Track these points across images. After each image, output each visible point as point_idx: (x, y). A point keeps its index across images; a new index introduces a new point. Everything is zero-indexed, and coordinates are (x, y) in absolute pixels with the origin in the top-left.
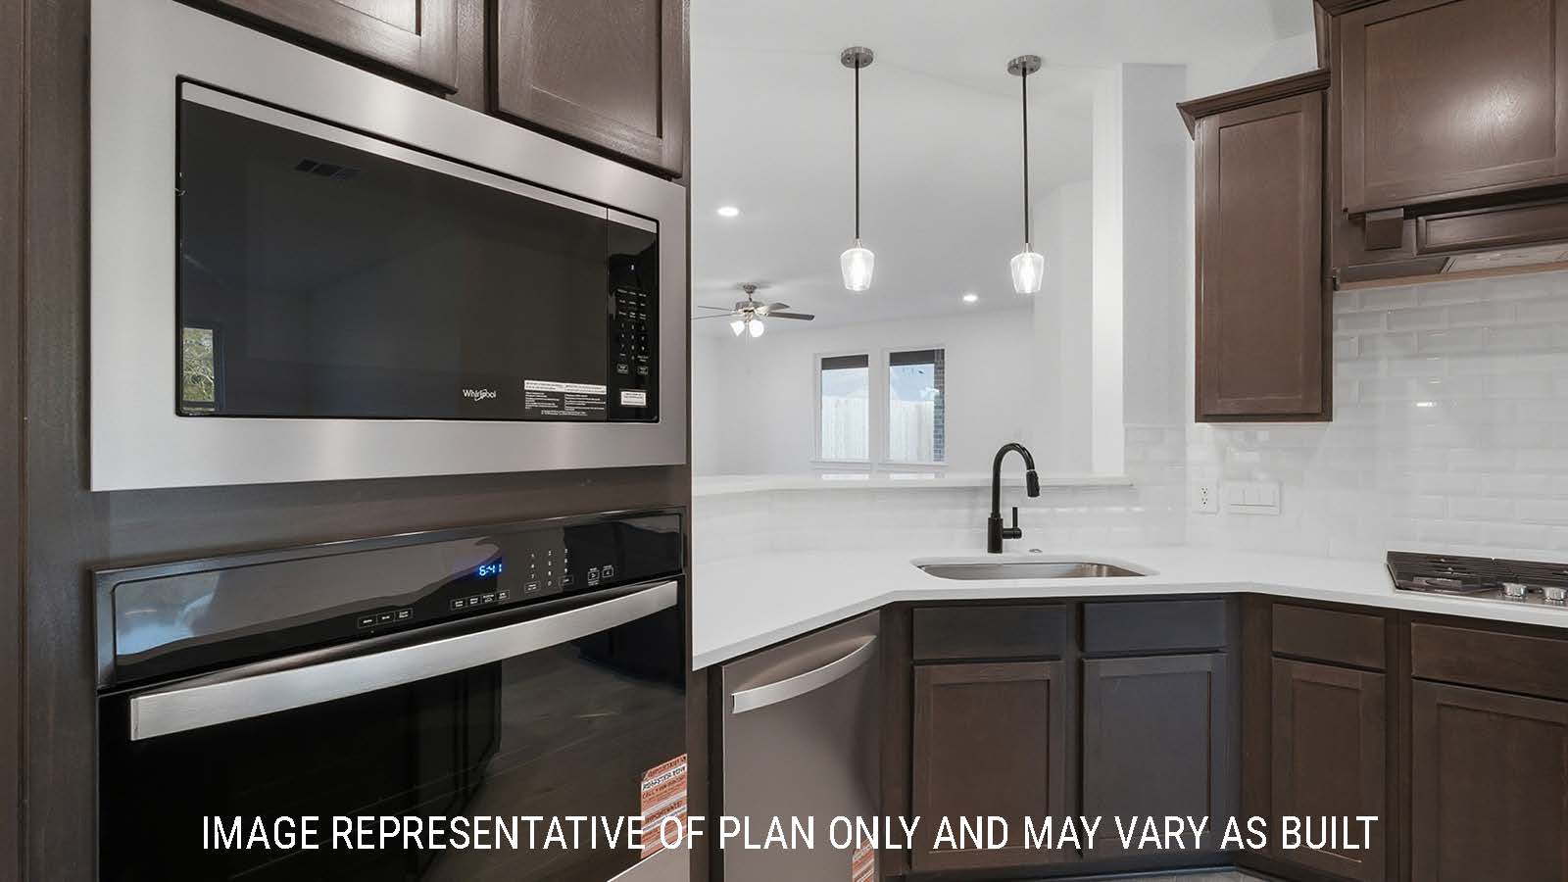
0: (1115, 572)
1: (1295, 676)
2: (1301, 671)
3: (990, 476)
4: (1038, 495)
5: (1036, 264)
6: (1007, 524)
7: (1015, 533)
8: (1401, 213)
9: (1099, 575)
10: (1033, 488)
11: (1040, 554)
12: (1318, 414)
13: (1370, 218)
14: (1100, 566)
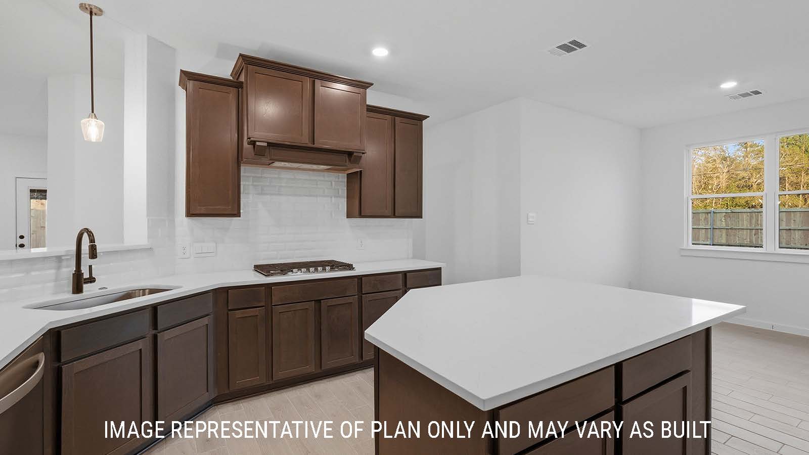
0: (153, 291)
1: (237, 316)
2: (239, 314)
3: (74, 248)
4: (96, 257)
5: (100, 127)
6: (86, 275)
7: (91, 280)
8: (265, 144)
9: (144, 295)
10: (93, 254)
11: (107, 290)
12: (235, 214)
13: (258, 143)
14: (144, 290)
